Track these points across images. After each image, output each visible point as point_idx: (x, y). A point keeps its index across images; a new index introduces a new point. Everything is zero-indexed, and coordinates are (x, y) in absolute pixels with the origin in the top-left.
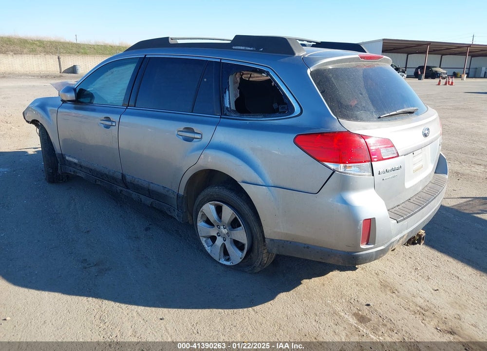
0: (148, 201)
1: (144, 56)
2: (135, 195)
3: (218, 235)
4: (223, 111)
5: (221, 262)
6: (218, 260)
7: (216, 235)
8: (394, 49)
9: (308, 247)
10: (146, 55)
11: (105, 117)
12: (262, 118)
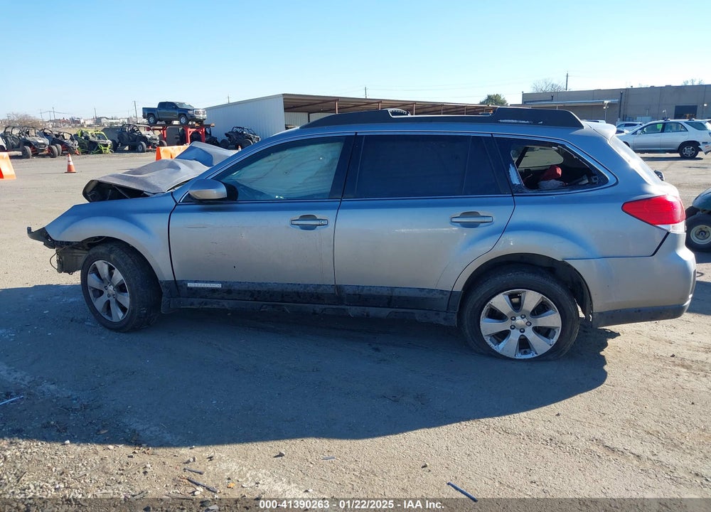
0: (384, 312)
1: (354, 134)
2: (353, 311)
3: (511, 328)
4: (512, 190)
5: (517, 358)
6: (513, 357)
7: (509, 329)
8: (294, 107)
9: (639, 311)
10: (356, 133)
11: (301, 217)
12: (570, 191)
